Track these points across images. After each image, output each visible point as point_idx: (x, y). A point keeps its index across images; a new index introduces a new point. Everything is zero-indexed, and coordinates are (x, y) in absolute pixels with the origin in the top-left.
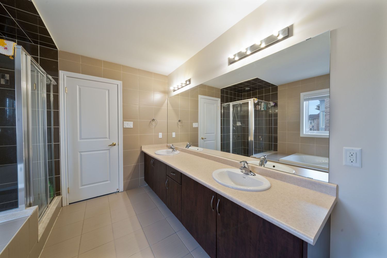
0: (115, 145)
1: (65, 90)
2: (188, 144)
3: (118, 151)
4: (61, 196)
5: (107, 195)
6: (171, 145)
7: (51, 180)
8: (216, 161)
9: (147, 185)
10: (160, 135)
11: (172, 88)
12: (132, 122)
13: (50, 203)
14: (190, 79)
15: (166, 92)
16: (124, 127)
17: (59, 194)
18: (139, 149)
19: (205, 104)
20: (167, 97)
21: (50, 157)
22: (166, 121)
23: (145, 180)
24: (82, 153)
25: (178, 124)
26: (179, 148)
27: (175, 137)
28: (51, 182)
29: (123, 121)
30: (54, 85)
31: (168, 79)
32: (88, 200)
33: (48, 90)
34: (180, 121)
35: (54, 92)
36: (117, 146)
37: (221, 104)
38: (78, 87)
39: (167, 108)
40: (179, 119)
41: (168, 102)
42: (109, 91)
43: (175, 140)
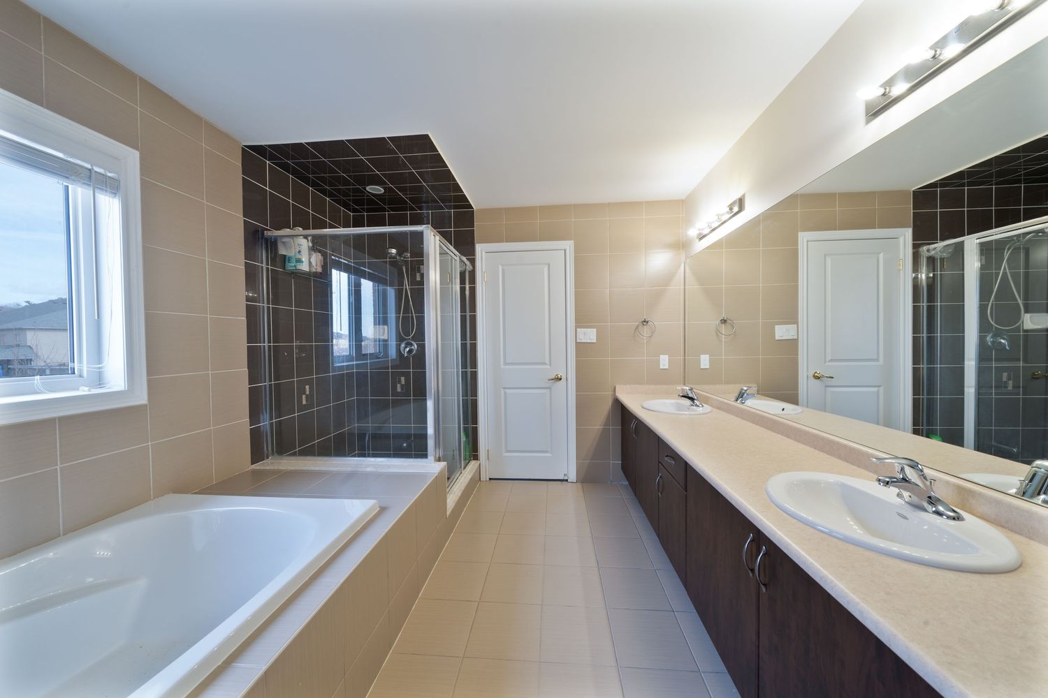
0: (561, 379)
1: (483, 277)
2: (742, 389)
3: (567, 393)
4: (478, 462)
5: (546, 482)
6: (687, 388)
7: (466, 430)
8: (822, 450)
9: (627, 483)
10: (664, 361)
11: (693, 232)
12: (595, 330)
13: (464, 468)
14: (744, 196)
15: (681, 245)
16: (578, 341)
17: (476, 458)
18: (611, 393)
19: (829, 260)
20: (683, 257)
21: (465, 394)
22: (682, 322)
23: (622, 468)
24: (507, 391)
25: (718, 332)
26: (713, 399)
27: (708, 367)
28: (467, 435)
29: (577, 327)
30: (469, 272)
31: (684, 207)
32: (515, 481)
33: (463, 282)
34: (724, 321)
35: (469, 284)
36: (563, 382)
37: (916, 247)
38: (500, 267)
39: (685, 288)
40: (724, 316)
41: (688, 270)
42: (549, 265)
43: (710, 377)
